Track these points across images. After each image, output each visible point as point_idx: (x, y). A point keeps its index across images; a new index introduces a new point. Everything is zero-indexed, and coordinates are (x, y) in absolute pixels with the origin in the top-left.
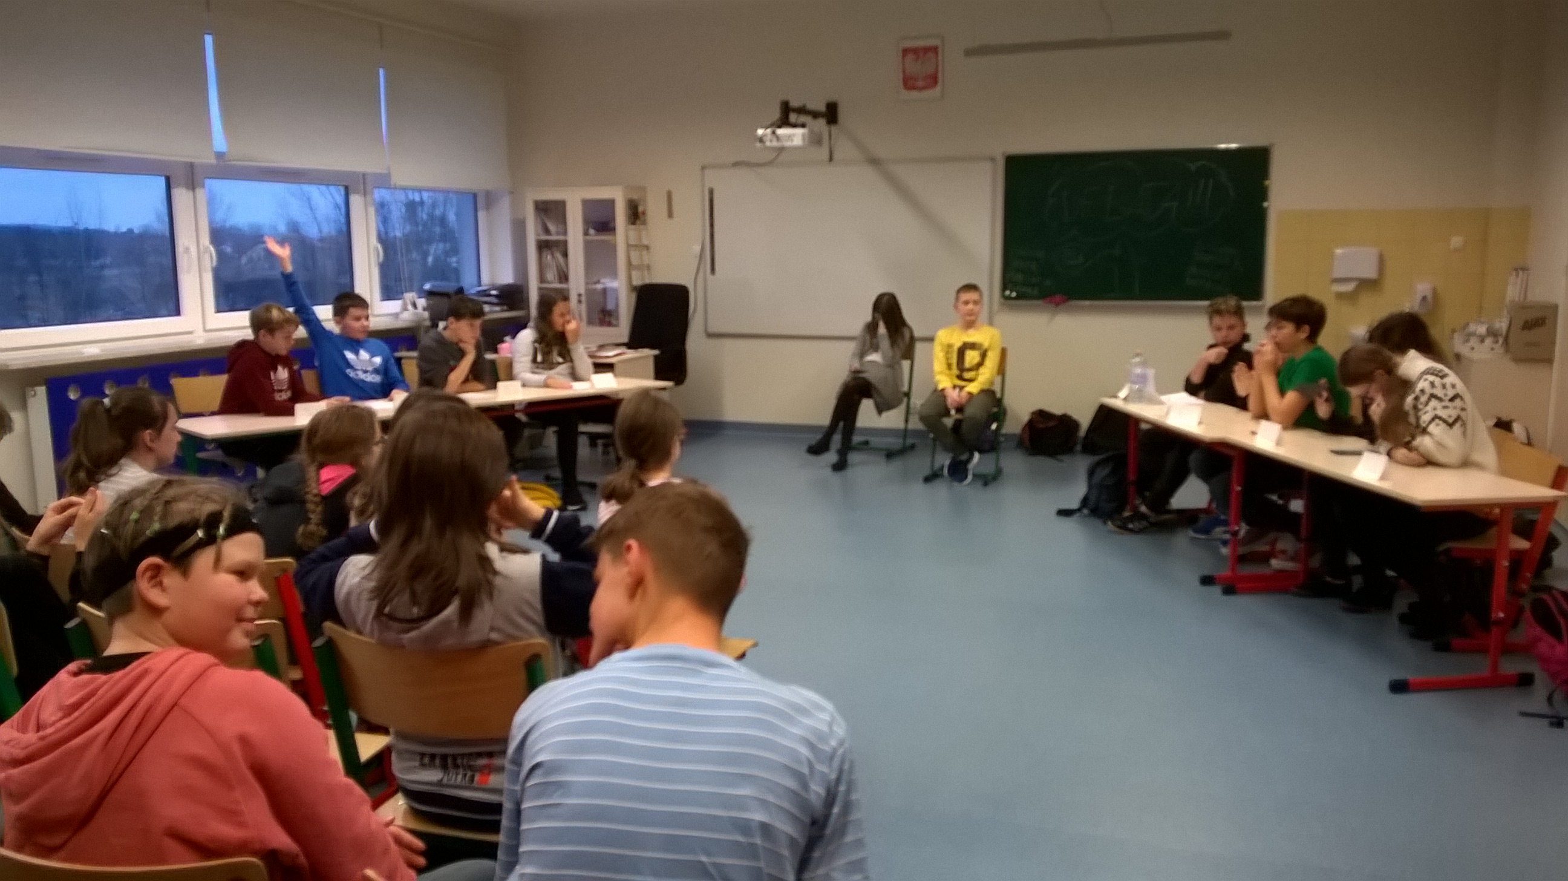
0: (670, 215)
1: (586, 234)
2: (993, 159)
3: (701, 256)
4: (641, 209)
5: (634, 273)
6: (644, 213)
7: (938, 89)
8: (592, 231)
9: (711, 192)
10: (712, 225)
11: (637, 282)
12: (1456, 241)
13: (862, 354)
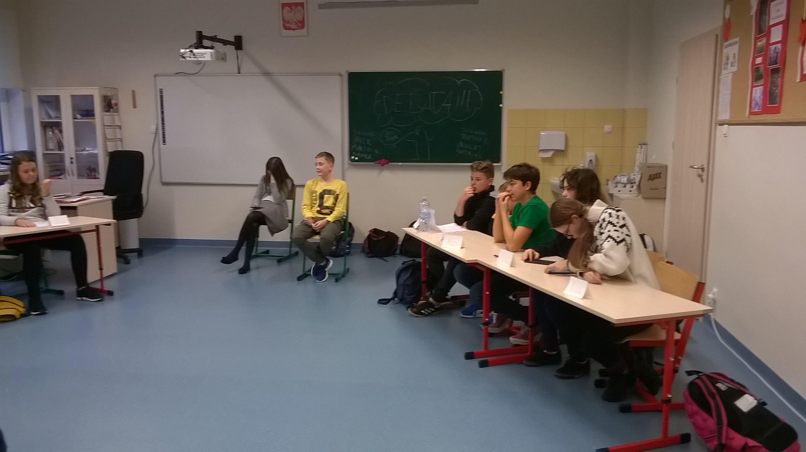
0: (135, 106)
1: (75, 118)
2: (340, 75)
3: (156, 133)
4: (113, 102)
5: (108, 143)
6: (116, 105)
7: (305, 30)
8: (78, 116)
9: (161, 91)
10: (162, 113)
11: (110, 150)
12: (607, 128)
13: (261, 196)
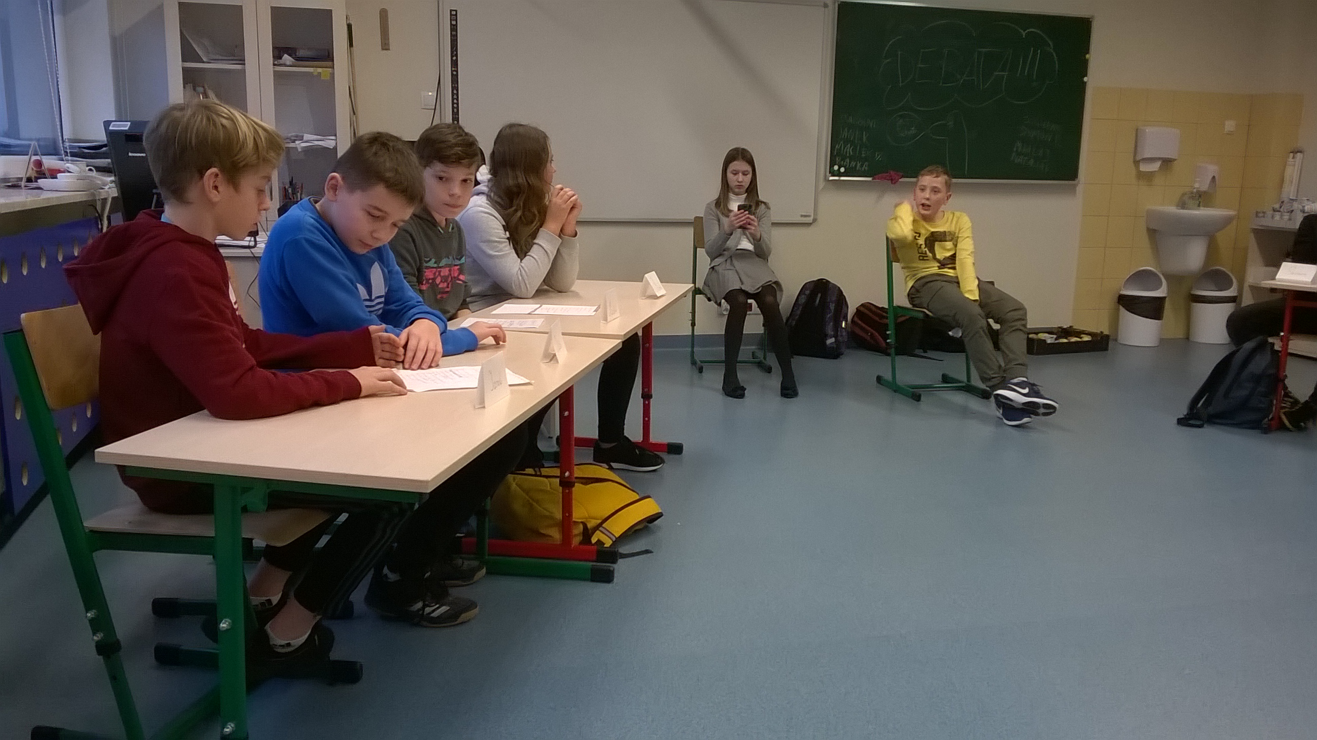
0: (385, 46)
1: (277, 63)
2: (825, 6)
3: (436, 109)
8: (288, 58)
9: (454, 16)
12: (1230, 125)
